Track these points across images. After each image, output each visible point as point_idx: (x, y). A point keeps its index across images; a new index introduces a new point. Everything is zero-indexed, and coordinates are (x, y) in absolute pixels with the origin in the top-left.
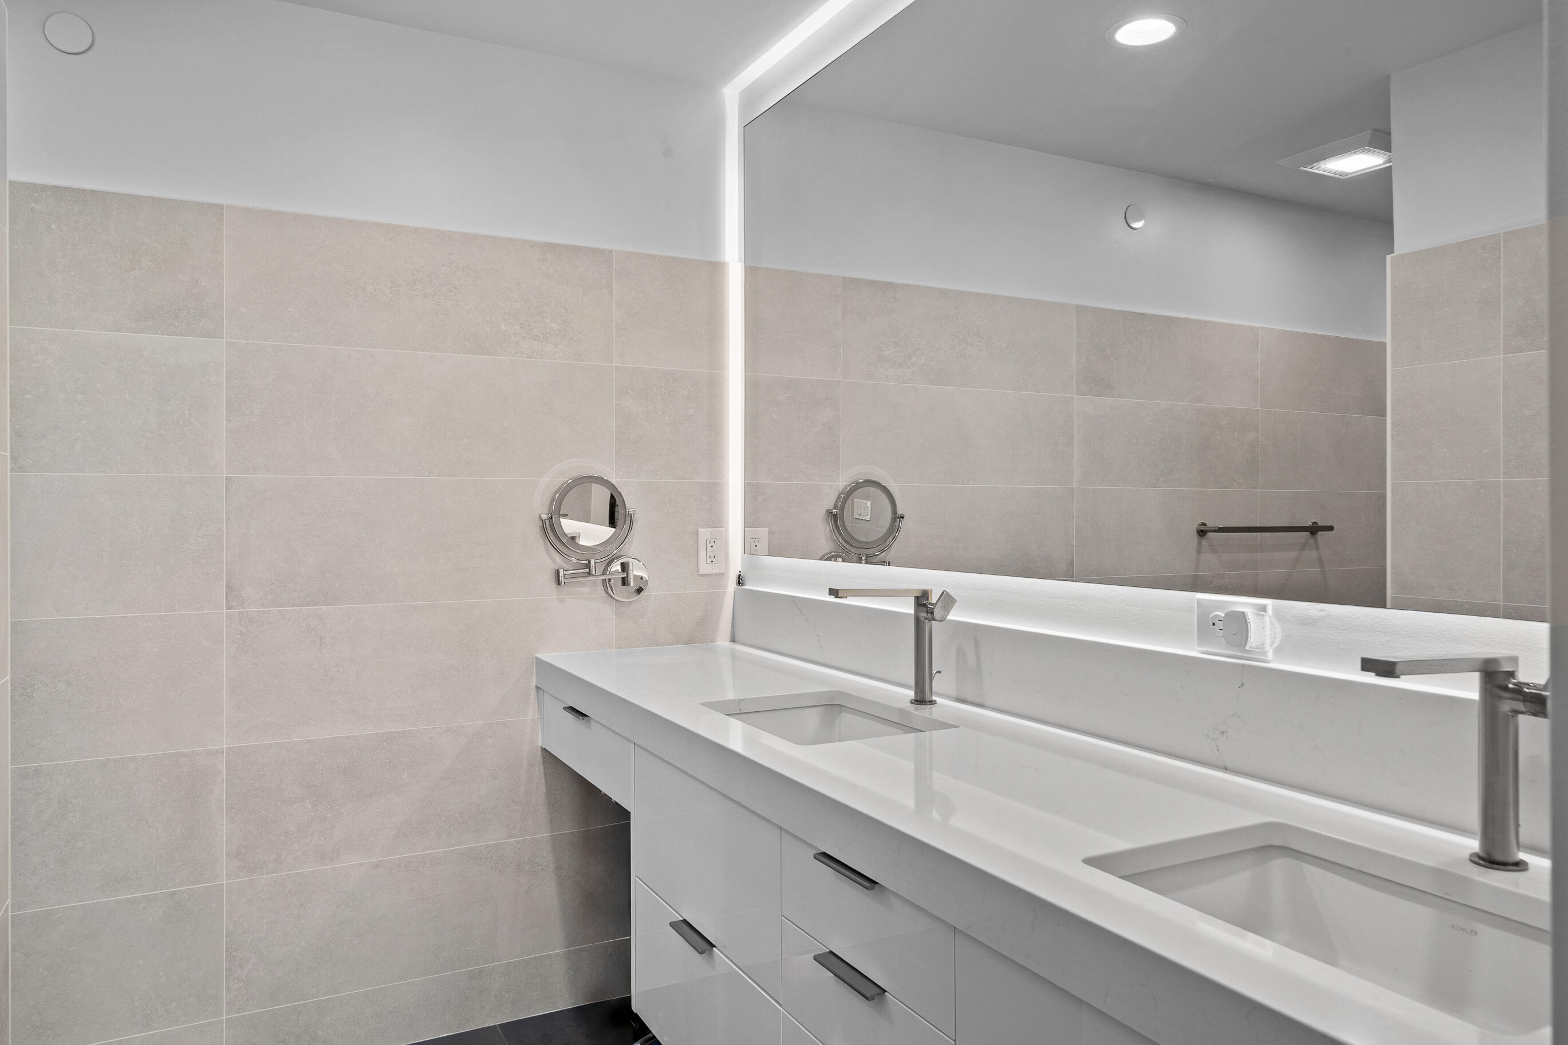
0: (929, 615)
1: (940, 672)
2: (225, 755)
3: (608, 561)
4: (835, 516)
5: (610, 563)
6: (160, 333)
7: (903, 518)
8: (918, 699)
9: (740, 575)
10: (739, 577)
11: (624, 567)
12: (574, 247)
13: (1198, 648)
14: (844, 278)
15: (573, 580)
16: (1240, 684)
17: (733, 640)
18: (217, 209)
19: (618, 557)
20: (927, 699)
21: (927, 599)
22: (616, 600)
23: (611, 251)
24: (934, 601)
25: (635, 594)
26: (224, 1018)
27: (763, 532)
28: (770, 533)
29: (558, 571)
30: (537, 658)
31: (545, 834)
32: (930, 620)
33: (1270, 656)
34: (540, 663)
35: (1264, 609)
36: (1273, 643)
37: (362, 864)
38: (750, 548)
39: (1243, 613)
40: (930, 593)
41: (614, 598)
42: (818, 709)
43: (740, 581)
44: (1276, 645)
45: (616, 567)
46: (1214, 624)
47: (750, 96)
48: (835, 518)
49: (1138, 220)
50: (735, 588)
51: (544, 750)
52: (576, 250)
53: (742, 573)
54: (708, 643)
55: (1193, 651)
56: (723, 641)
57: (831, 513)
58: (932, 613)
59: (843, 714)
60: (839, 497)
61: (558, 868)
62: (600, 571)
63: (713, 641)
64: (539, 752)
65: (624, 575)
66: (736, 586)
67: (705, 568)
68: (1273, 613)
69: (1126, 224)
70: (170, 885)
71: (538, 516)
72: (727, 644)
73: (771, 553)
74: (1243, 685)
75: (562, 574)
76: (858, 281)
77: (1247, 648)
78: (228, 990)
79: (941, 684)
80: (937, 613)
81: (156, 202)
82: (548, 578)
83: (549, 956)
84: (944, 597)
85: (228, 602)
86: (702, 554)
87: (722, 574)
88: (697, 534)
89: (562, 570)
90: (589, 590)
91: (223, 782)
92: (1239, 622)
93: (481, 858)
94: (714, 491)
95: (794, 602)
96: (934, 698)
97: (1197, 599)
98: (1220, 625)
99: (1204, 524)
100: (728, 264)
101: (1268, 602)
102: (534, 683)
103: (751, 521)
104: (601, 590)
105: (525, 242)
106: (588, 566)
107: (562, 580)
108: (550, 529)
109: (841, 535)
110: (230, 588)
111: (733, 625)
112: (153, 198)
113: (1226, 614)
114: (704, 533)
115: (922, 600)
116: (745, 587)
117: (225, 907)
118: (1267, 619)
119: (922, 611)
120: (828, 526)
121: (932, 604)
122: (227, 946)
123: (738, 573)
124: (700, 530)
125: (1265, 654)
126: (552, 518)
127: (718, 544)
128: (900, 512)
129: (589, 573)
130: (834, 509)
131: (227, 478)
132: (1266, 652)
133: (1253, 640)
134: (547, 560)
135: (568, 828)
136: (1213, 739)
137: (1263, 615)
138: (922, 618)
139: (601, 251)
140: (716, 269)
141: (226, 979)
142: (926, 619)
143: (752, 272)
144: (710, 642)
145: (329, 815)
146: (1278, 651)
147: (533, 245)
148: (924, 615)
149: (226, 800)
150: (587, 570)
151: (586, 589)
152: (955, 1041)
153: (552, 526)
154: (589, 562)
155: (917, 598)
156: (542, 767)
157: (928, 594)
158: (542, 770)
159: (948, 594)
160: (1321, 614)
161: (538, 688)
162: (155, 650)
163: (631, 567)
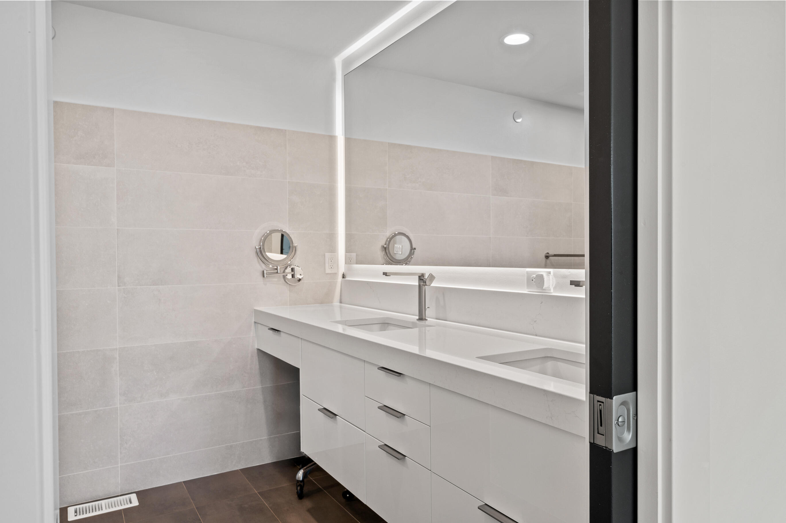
0: (424, 283)
1: (429, 308)
2: (118, 350)
3: (285, 267)
4: (385, 248)
5: (286, 268)
6: (87, 165)
7: (415, 249)
8: (420, 318)
9: (343, 274)
10: (343, 275)
11: (293, 270)
12: (269, 129)
13: (527, 290)
14: (389, 143)
15: (270, 275)
16: (541, 302)
17: (341, 302)
18: (111, 110)
19: (290, 265)
20: (424, 318)
21: (424, 277)
22: (289, 284)
23: (286, 130)
24: (426, 278)
25: (298, 282)
26: (119, 465)
27: (354, 255)
28: (357, 255)
29: (264, 271)
30: (255, 310)
31: (259, 387)
32: (425, 286)
33: (552, 291)
34: (256, 311)
35: (550, 273)
36: (552, 285)
37: (179, 399)
38: (348, 261)
39: (542, 275)
40: (424, 274)
41: (288, 283)
42: (378, 325)
43: (344, 276)
44: (554, 286)
45: (289, 270)
46: (532, 280)
47: (347, 62)
48: (385, 249)
49: (519, 118)
50: (342, 280)
51: (259, 350)
52: (270, 129)
53: (344, 273)
54: (330, 303)
55: (525, 291)
56: (336, 303)
57: (384, 247)
58: (425, 282)
59: (389, 327)
60: (387, 240)
61: (265, 401)
62: (282, 270)
63: (332, 302)
64: (256, 351)
65: (293, 273)
66: (342, 279)
67: (328, 271)
68: (553, 274)
69: (514, 120)
70: (95, 407)
71: (254, 248)
72: (339, 304)
73: (357, 264)
74: (542, 302)
75: (265, 272)
76: (395, 144)
77: (543, 288)
78: (121, 453)
79: (429, 313)
80: (427, 283)
81: (83, 106)
82: (259, 275)
83: (261, 440)
84: (431, 276)
85: (118, 283)
86: (327, 265)
87: (336, 273)
88: (324, 255)
89: (265, 271)
90: (277, 279)
91: (117, 362)
92: (540, 279)
93: (231, 397)
94: (332, 237)
95: (368, 284)
96: (426, 318)
97: (527, 271)
98: (534, 280)
99: (548, 253)
100: (337, 136)
101: (551, 270)
102: (253, 321)
103: (348, 250)
104: (282, 280)
105: (247, 126)
106: (277, 269)
107: (265, 275)
108: (261, 253)
109: (388, 256)
110: (119, 277)
111: (341, 296)
112: (83, 105)
113: (536, 276)
114: (328, 255)
115: (421, 278)
116: (346, 279)
117: (119, 417)
118: (551, 277)
119: (422, 282)
120: (382, 253)
121: (425, 279)
122: (120, 433)
123: (343, 273)
124: (326, 254)
125: (550, 290)
126: (261, 248)
127: (334, 261)
128: (414, 247)
129: (277, 272)
130: (385, 245)
131: (117, 229)
132: (550, 289)
133: (546, 285)
134: (258, 266)
135: (269, 384)
136: (532, 324)
137: (549, 275)
138: (422, 285)
139: (281, 130)
140: (332, 139)
141: (120, 449)
142: (423, 285)
143: (348, 141)
144: (331, 303)
145: (164, 377)
146: (555, 288)
147: (251, 127)
148: (422, 283)
149: (119, 370)
150: (276, 271)
151: (276, 280)
152: (430, 426)
153: (261, 251)
154: (277, 267)
155: (419, 277)
156: (257, 357)
157: (424, 275)
158: (257, 358)
159: (432, 274)
160: (569, 273)
161: (255, 322)
162: (87, 304)
163: (296, 270)
